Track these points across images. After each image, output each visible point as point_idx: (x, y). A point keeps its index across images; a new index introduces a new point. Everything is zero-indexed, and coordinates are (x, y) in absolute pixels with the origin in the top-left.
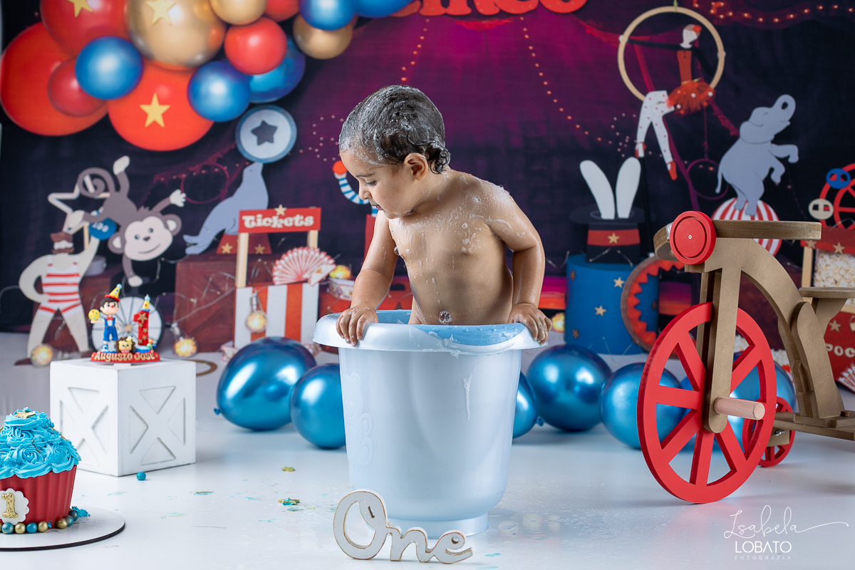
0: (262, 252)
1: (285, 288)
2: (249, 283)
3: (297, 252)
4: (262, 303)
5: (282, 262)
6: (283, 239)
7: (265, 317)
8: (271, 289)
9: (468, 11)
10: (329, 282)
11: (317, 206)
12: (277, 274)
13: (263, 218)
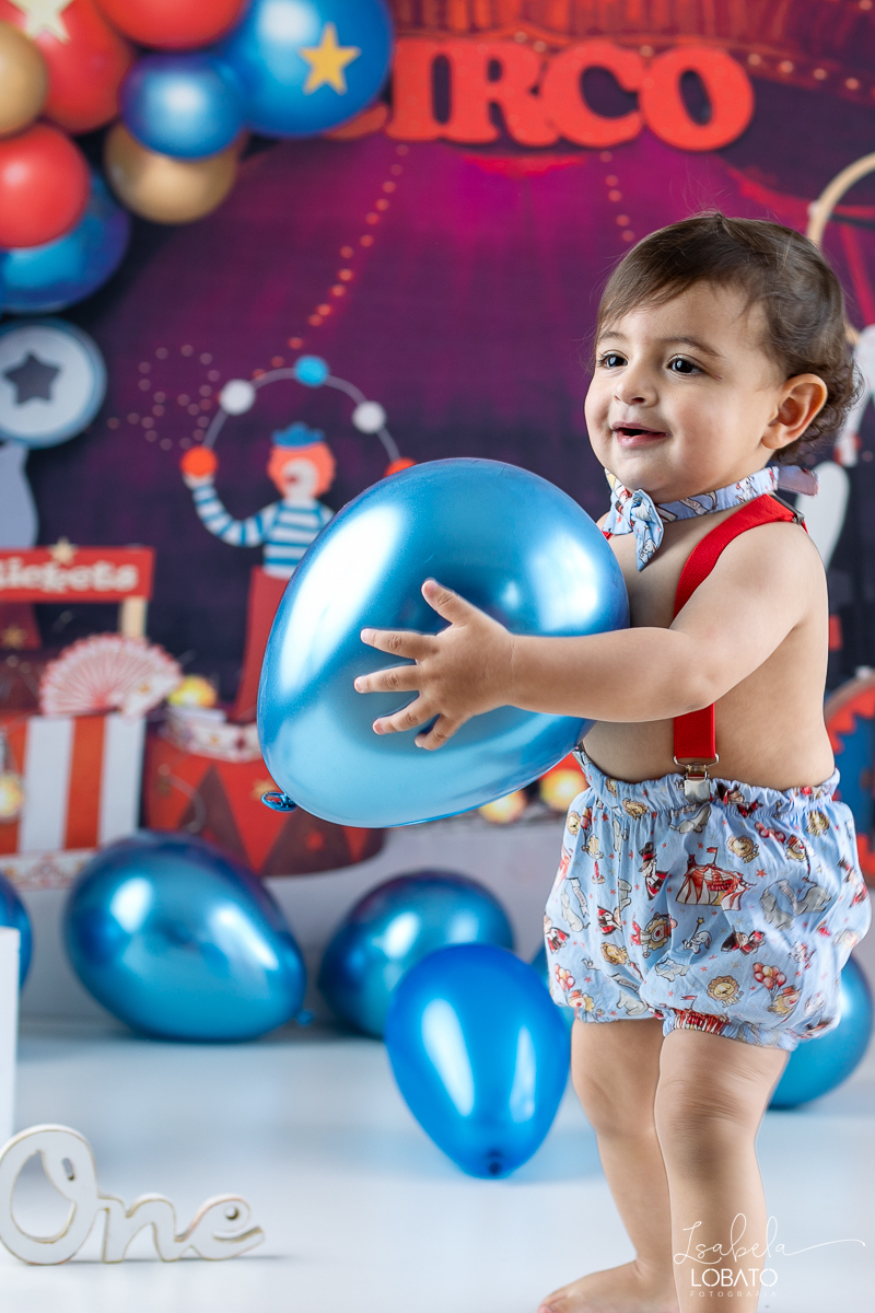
0: (17, 644)
3: (98, 645)
4: (15, 754)
5: (62, 666)
6: (66, 617)
9: (488, 133)
10: (166, 714)
11: (147, 544)
12: (50, 693)
13: (23, 566)
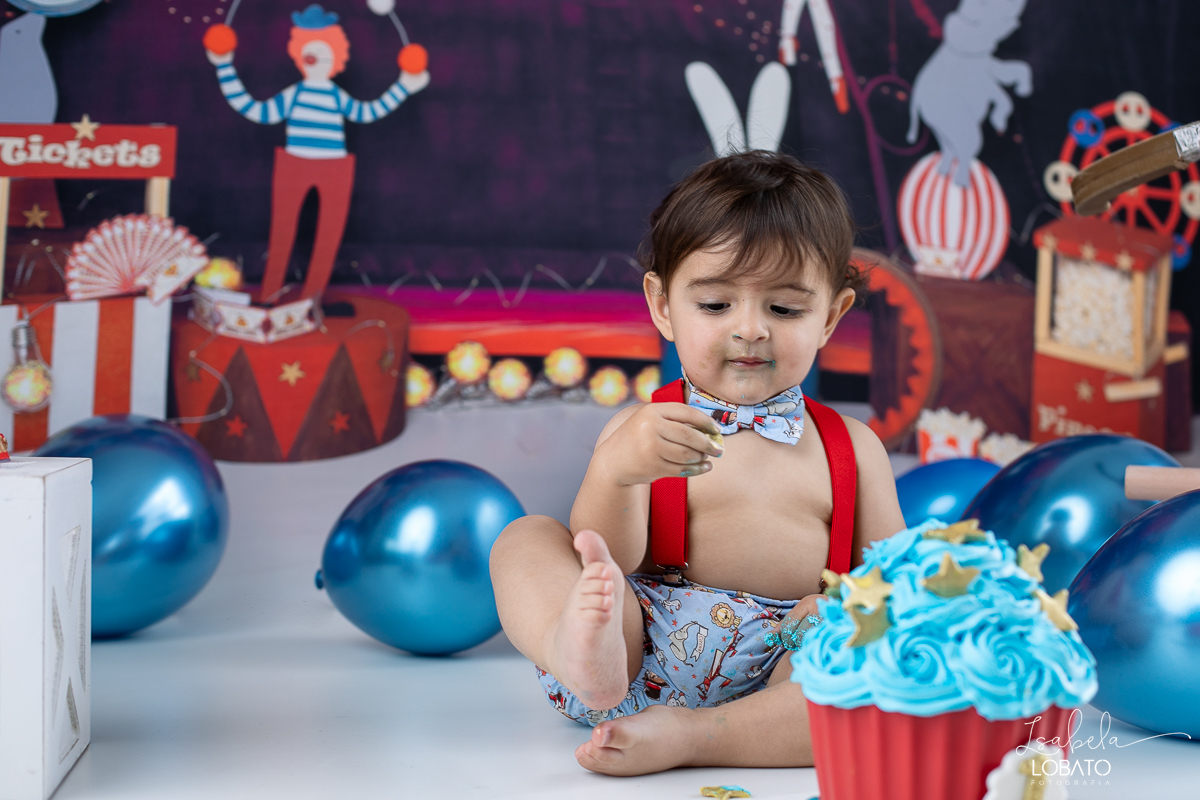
0: (41, 224)
1: (92, 310)
2: (11, 295)
3: (123, 226)
4: (39, 341)
5: (88, 247)
6: (90, 196)
7: (46, 376)
8: (61, 309)
10: (193, 296)
11: (169, 122)
12: (76, 275)
13: (45, 143)
